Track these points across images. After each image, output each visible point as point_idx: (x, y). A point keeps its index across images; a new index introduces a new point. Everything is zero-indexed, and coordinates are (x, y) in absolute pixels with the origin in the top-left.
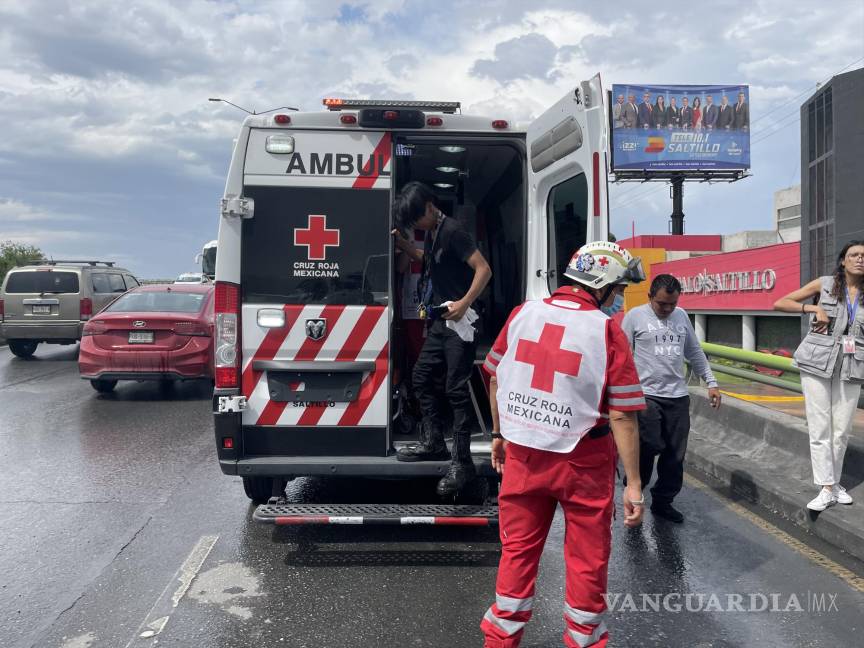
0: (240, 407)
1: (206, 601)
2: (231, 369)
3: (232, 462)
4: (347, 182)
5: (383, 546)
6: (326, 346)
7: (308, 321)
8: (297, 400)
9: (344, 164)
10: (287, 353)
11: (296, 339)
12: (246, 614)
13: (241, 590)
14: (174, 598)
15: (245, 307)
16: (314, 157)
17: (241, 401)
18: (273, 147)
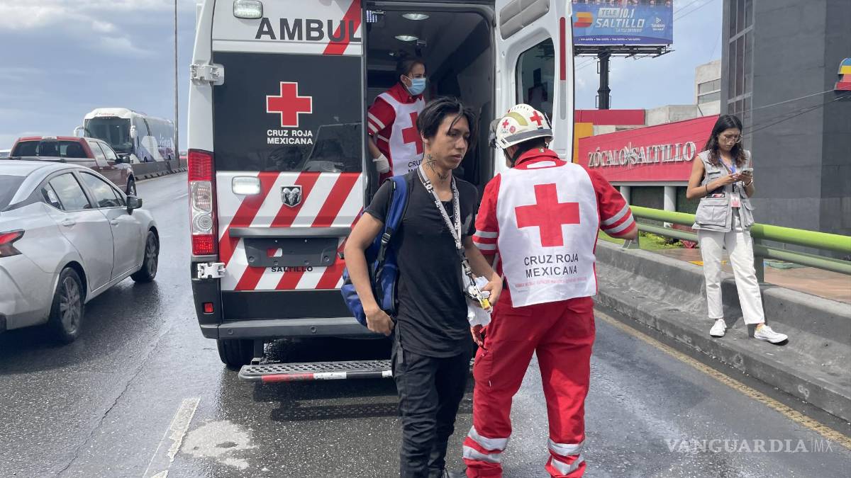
0: (219, 273)
1: (201, 456)
2: (207, 236)
3: (214, 326)
4: (318, 48)
5: (361, 401)
6: (303, 213)
7: (283, 188)
8: (275, 265)
9: (314, 29)
10: (263, 220)
11: (272, 206)
12: (243, 464)
13: (233, 445)
14: (169, 454)
15: (219, 174)
16: (284, 22)
17: (219, 268)
18: (241, 11)
